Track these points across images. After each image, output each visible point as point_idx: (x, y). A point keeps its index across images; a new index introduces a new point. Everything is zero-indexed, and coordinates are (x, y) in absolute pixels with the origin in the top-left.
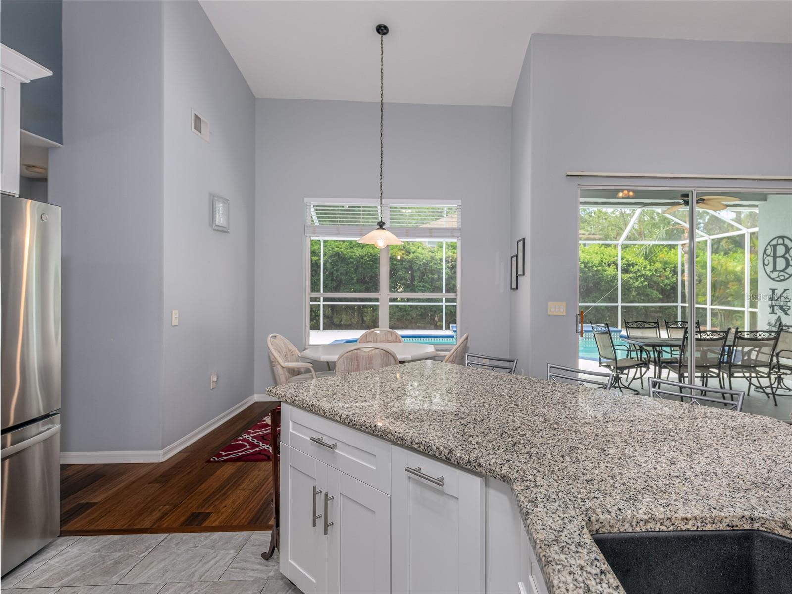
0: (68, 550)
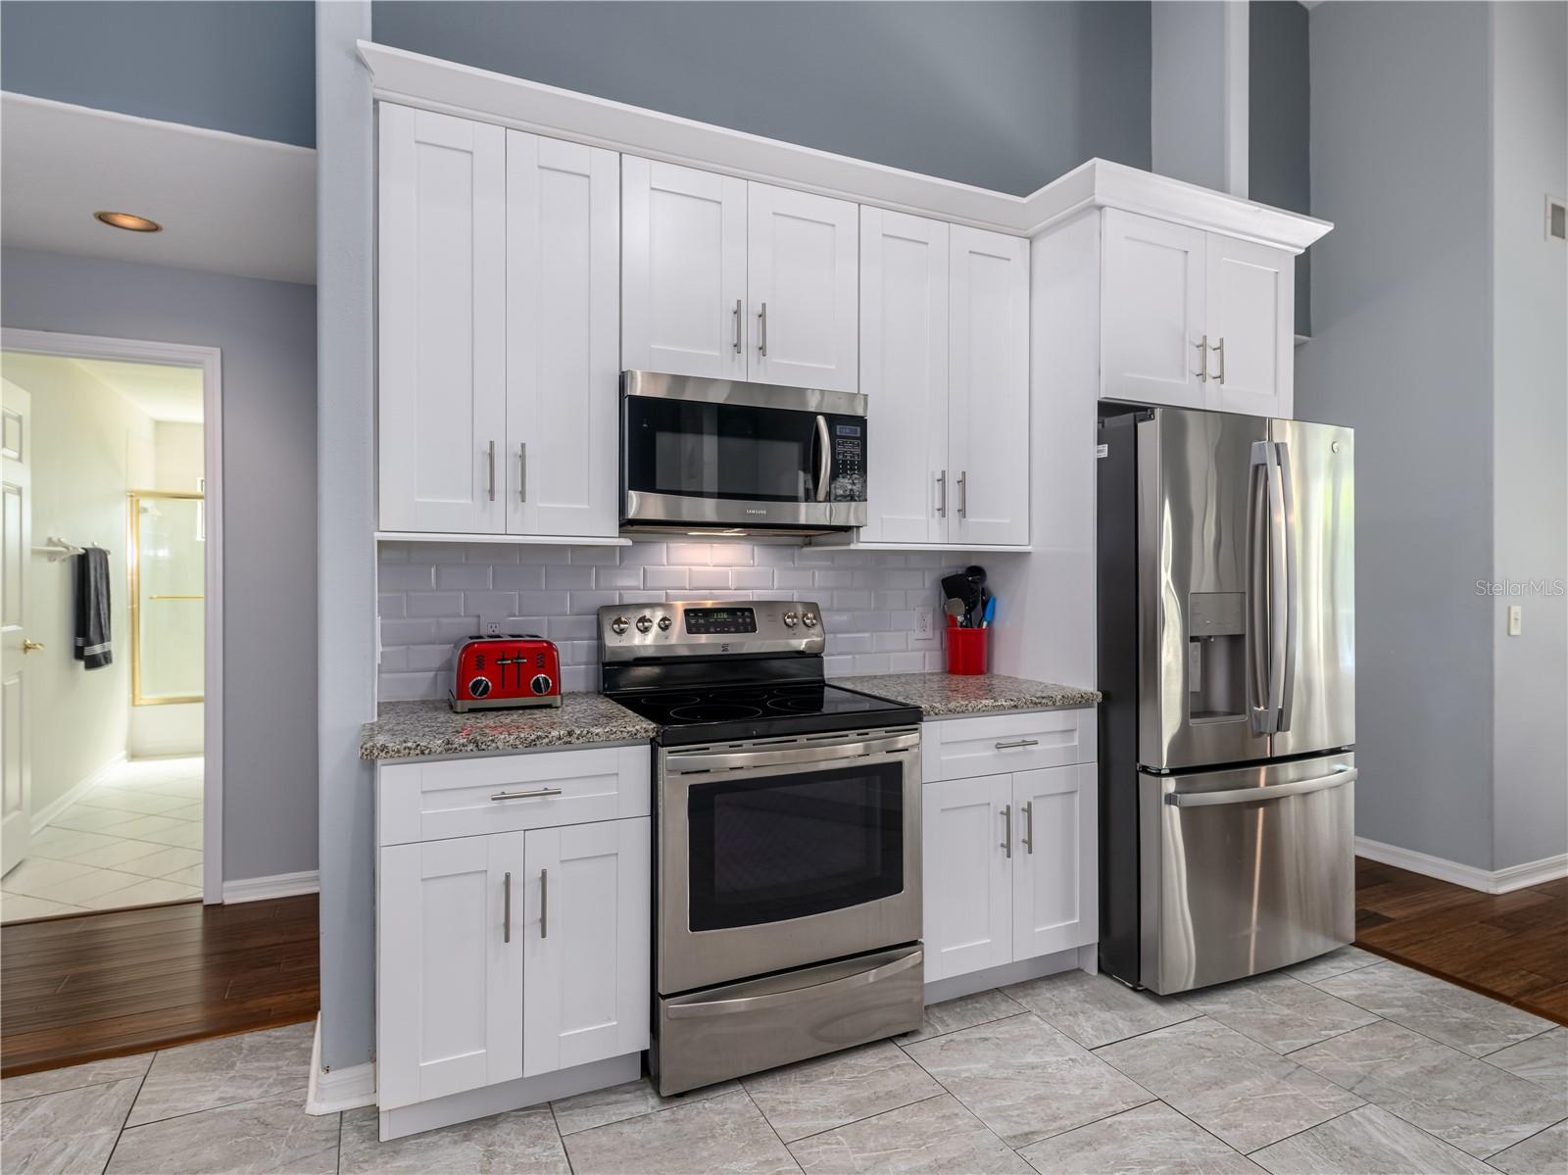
0: (1371, 969)
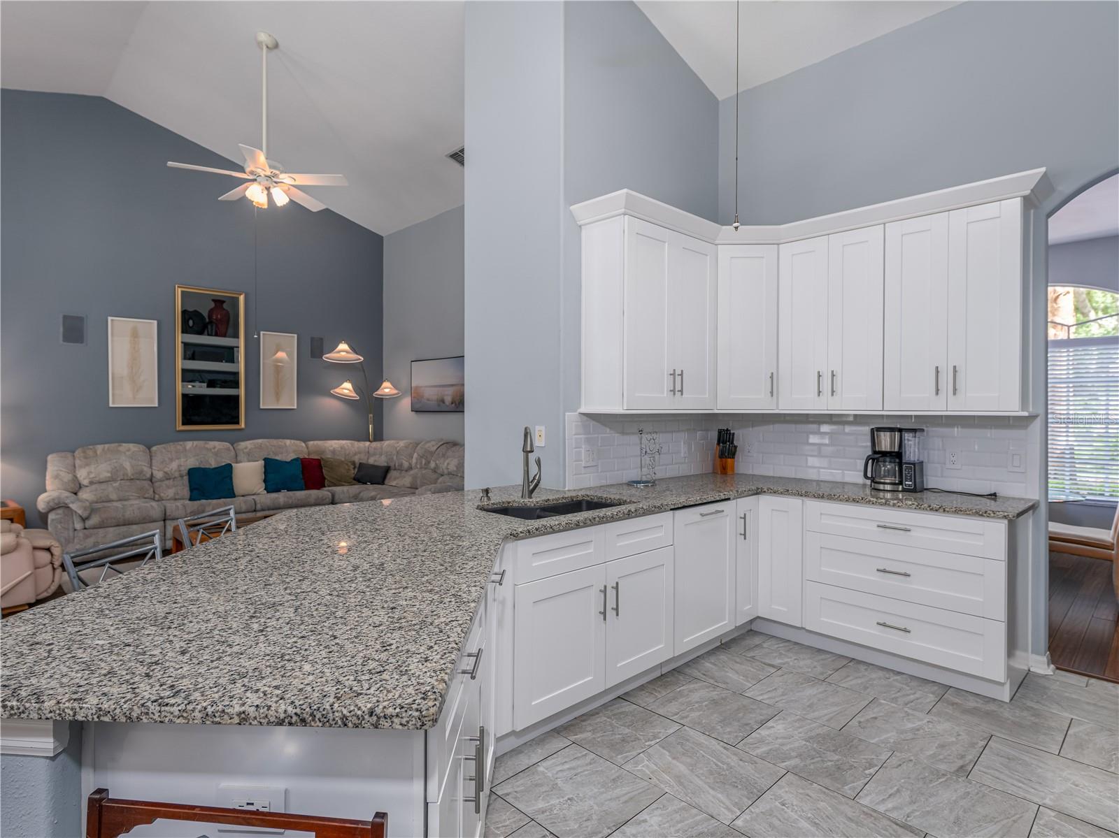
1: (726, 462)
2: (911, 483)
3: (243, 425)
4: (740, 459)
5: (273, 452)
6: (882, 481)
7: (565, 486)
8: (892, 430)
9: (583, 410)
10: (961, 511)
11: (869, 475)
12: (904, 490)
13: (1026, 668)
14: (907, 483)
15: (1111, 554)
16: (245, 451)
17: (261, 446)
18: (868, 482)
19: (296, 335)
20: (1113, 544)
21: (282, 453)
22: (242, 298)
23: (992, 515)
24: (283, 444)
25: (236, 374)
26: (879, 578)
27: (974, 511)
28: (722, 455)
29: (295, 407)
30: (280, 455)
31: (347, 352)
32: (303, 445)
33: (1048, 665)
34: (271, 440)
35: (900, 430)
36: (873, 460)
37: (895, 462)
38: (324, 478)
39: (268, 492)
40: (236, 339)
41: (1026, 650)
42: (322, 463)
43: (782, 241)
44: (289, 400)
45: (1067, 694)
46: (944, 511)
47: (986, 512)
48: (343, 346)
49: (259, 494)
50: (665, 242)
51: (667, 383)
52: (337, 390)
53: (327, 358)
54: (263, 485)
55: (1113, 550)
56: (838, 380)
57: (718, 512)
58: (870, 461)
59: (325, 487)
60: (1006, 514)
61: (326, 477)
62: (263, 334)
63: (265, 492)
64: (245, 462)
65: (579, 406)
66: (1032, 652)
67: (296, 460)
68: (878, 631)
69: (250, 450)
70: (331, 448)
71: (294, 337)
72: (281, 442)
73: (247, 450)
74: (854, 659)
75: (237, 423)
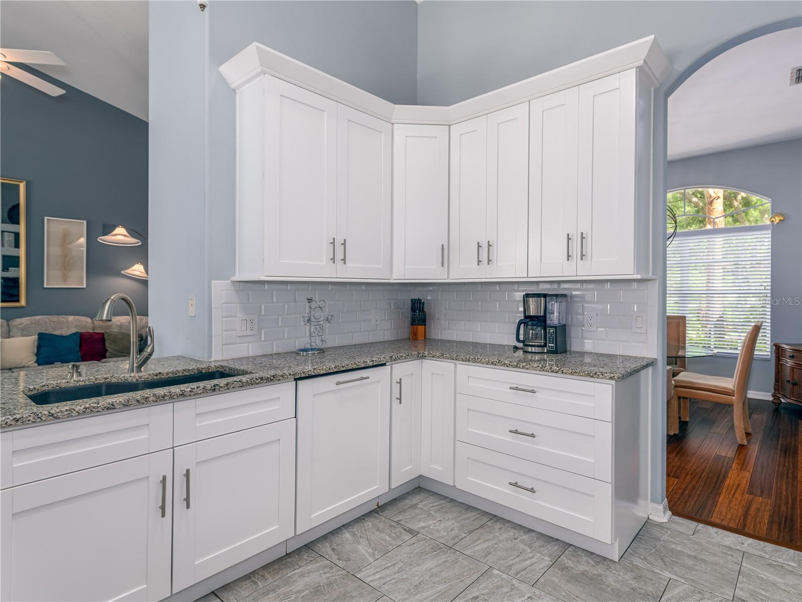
1: (417, 329)
2: (553, 345)
3: (23, 302)
4: (432, 326)
5: (52, 327)
6: (531, 343)
7: (210, 357)
8: (538, 295)
9: (237, 278)
10: (576, 373)
11: (521, 337)
12: (549, 352)
13: (646, 517)
14: (550, 345)
15: (732, 399)
16: (19, 326)
17: (38, 322)
18: (521, 345)
19: (85, 222)
20: (734, 391)
21: (62, 328)
22: (22, 186)
23: (601, 376)
24: (64, 320)
25: (18, 258)
26: (510, 438)
27: (586, 372)
28: (414, 322)
29: (84, 286)
30: (59, 330)
31: (125, 236)
32: (89, 320)
33: (664, 512)
34: (52, 317)
35: (545, 296)
36: (525, 323)
37: (540, 326)
38: (107, 350)
39: (39, 365)
40: (17, 226)
41: (646, 499)
42: (105, 336)
43: (452, 123)
44: (78, 280)
45: (674, 546)
46: (563, 373)
47: (596, 373)
48: (120, 230)
49: (28, 367)
50: (324, 111)
51: (325, 251)
52: (129, 271)
53: (101, 240)
54: (35, 358)
55: (734, 396)
56: (493, 250)
57: (362, 379)
58: (522, 326)
59: (106, 358)
60: (612, 375)
61: (108, 349)
62: (48, 219)
63: (36, 364)
64: (17, 336)
65: (234, 275)
66: (652, 501)
67: (74, 334)
68: (510, 491)
69: (25, 325)
70: (119, 323)
71: (83, 223)
72: (62, 318)
73: (22, 326)
74: (496, 516)
75: (18, 301)
